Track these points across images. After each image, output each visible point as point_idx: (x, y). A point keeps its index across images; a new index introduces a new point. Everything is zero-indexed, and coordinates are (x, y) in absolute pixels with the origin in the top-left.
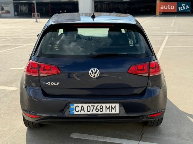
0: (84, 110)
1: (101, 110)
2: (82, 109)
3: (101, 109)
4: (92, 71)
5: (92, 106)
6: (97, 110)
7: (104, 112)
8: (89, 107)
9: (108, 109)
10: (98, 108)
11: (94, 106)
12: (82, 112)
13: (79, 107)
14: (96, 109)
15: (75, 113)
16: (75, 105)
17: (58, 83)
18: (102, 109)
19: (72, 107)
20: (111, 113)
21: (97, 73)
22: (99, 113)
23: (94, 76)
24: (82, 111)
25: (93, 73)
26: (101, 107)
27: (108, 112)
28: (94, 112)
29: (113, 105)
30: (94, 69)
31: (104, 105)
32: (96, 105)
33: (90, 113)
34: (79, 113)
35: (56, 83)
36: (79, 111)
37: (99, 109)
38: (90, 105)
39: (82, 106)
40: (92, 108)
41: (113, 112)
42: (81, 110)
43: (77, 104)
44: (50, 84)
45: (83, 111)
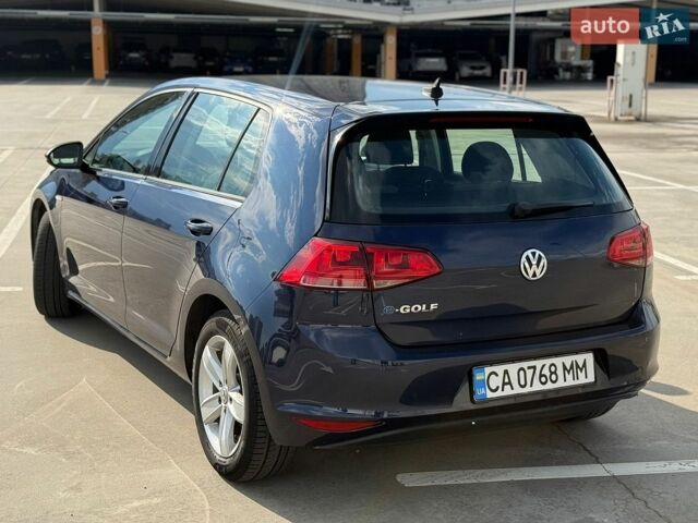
0: (510, 383)
1: (554, 377)
2: (507, 380)
3: (552, 373)
4: (528, 258)
5: (529, 368)
6: (543, 379)
7: (561, 384)
8: (522, 372)
9: (569, 372)
10: (546, 372)
11: (534, 368)
12: (508, 391)
13: (497, 375)
14: (541, 376)
15: (490, 395)
16: (488, 370)
17: (433, 306)
18: (555, 373)
19: (478, 377)
20: (576, 382)
21: (541, 264)
22: (550, 386)
23: (534, 275)
24: (507, 387)
25: (531, 265)
26: (553, 369)
27: (570, 382)
28: (537, 387)
29: (580, 358)
30: (534, 254)
31: (558, 361)
32: (538, 363)
33: (527, 389)
34: (499, 393)
35: (428, 307)
36: (498, 388)
37: (548, 374)
38: (525, 365)
39: (506, 372)
40: (530, 373)
41: (582, 380)
42: (504, 384)
43: (491, 365)
44: (408, 311)
45: (509, 386)
